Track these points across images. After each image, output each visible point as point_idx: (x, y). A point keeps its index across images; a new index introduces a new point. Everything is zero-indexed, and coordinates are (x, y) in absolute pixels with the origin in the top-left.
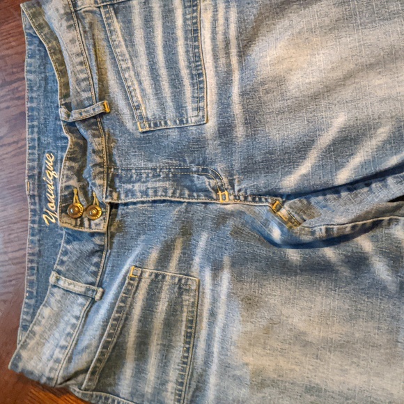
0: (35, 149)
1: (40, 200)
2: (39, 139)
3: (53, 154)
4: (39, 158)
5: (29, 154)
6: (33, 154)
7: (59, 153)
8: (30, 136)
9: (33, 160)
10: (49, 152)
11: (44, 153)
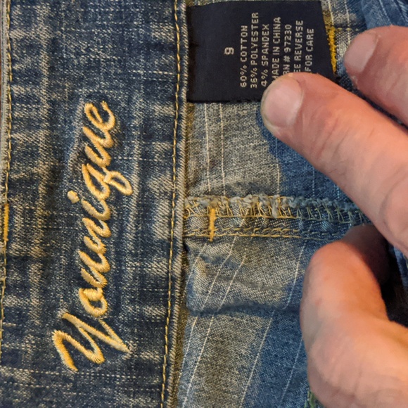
0: (36, 84)
1: (47, 277)
2: (54, 45)
3: (113, 105)
4: (52, 118)
5: (14, 100)
6: (28, 99)
7: (139, 102)
8: (18, 34)
9: (30, 125)
10: (97, 99)
11: (73, 98)
